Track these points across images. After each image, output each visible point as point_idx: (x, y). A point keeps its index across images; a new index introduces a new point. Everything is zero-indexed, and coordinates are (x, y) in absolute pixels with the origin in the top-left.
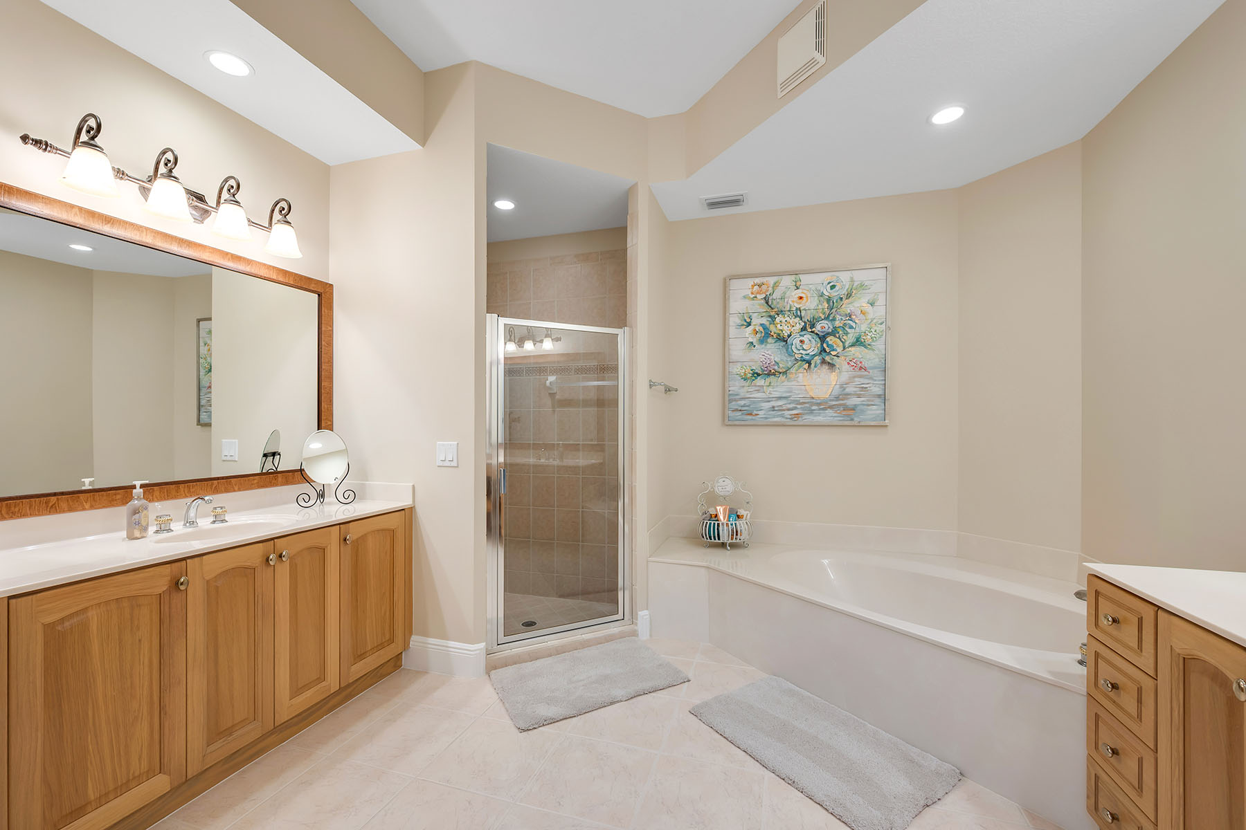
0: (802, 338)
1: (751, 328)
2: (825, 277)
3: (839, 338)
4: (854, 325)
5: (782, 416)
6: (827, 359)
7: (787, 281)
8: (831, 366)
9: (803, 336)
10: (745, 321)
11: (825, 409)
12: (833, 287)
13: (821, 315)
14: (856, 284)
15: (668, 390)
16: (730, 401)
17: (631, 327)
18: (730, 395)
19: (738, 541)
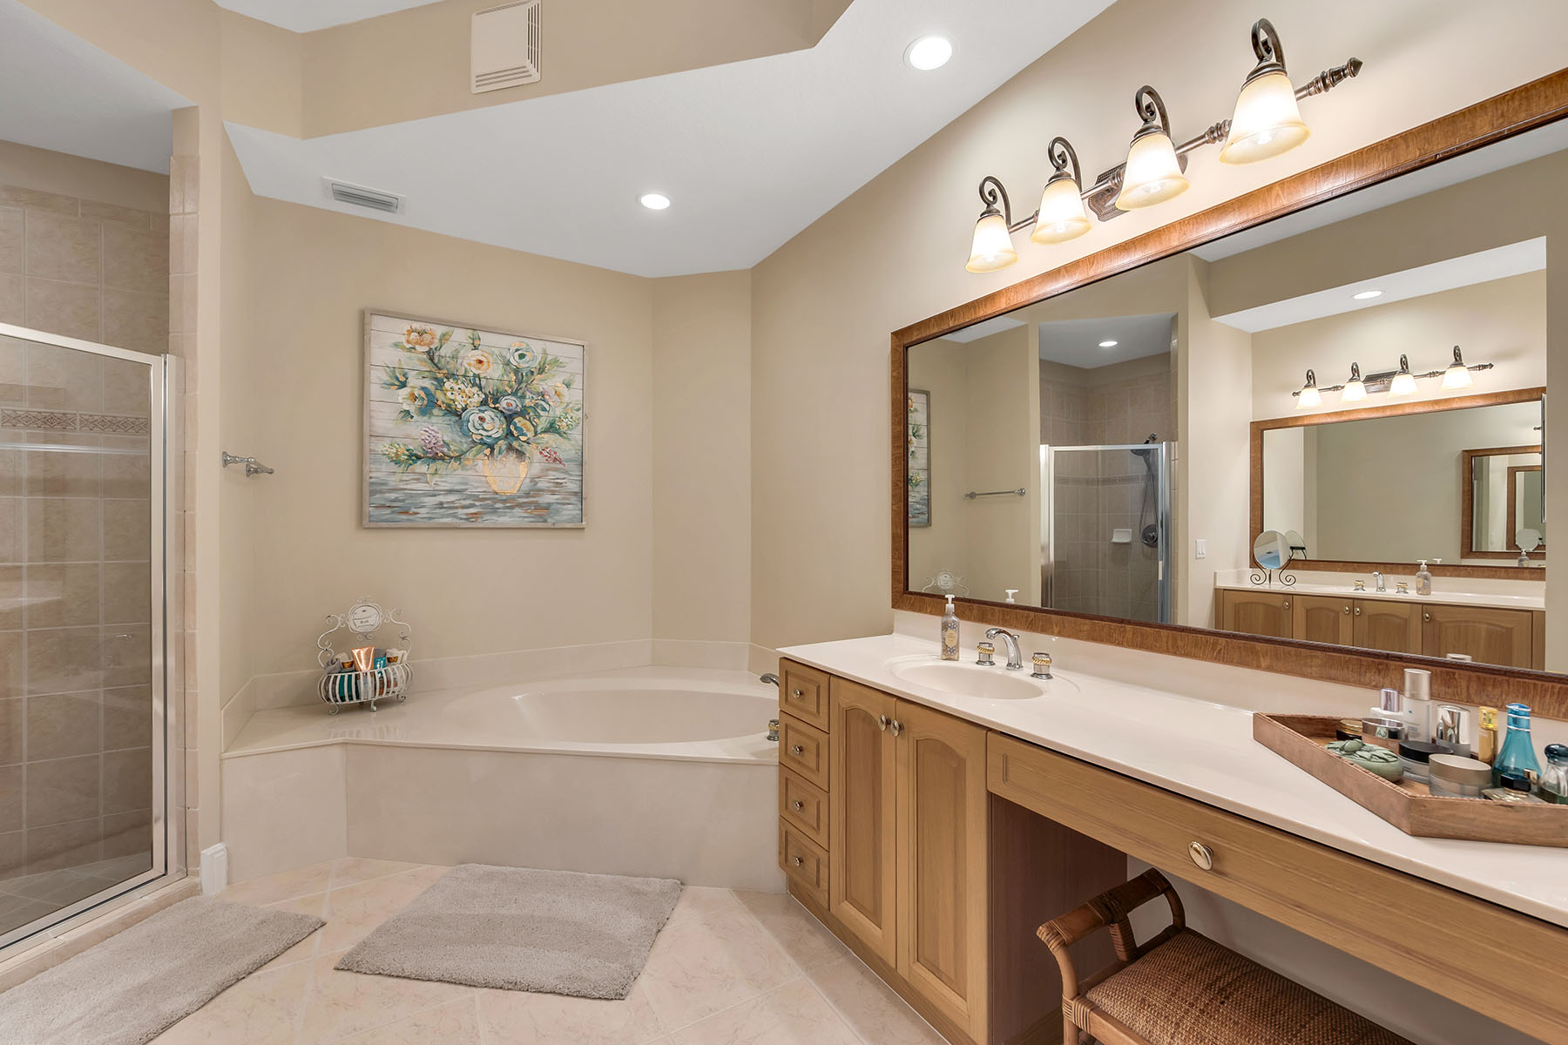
0: (481, 415)
1: (405, 392)
2: (514, 342)
3: (529, 420)
4: (547, 406)
5: (455, 516)
6: (515, 444)
7: (460, 336)
8: (521, 454)
9: (483, 412)
10: (397, 379)
11: (511, 508)
12: (522, 356)
13: (507, 388)
14: (549, 358)
15: (253, 471)
16: (372, 493)
17: (180, 355)
18: (371, 484)
19: (390, 695)
